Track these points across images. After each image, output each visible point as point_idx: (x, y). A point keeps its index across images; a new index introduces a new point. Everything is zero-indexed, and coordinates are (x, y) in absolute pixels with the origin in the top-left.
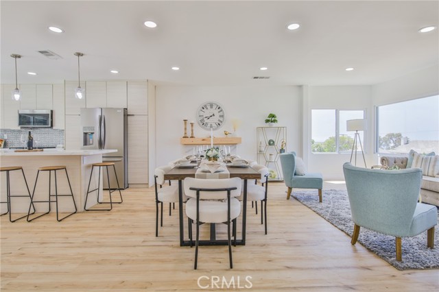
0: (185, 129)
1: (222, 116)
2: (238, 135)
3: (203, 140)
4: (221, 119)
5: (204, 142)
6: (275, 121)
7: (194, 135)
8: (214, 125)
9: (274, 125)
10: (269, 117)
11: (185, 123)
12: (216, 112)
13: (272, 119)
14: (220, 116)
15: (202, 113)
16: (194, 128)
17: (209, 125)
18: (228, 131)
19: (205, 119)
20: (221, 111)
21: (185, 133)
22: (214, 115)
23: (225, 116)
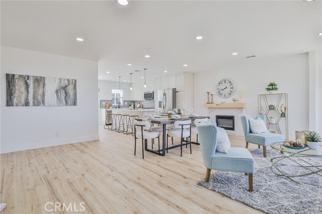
0: (208, 98)
1: (233, 88)
2: (242, 101)
4: (232, 90)
6: (276, 89)
7: (213, 102)
8: (227, 94)
10: (269, 85)
11: (208, 94)
12: (228, 85)
13: (272, 87)
14: (231, 88)
15: (219, 87)
16: (213, 97)
17: (223, 95)
19: (221, 91)
20: (232, 84)
21: (208, 101)
22: (226, 87)
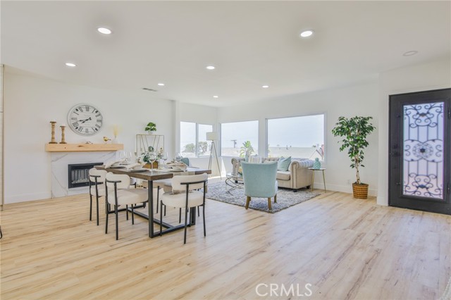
0: (53, 133)
1: (101, 121)
2: (119, 141)
3: (80, 146)
4: (99, 124)
5: (81, 149)
6: (155, 129)
7: (65, 141)
8: (90, 130)
9: (154, 132)
10: (149, 125)
11: (53, 126)
12: (93, 116)
13: (151, 127)
14: (98, 121)
15: (75, 116)
16: (65, 132)
17: (84, 130)
18: (108, 137)
19: (80, 123)
20: (99, 115)
21: (53, 138)
22: (90, 119)
23: (104, 121)
